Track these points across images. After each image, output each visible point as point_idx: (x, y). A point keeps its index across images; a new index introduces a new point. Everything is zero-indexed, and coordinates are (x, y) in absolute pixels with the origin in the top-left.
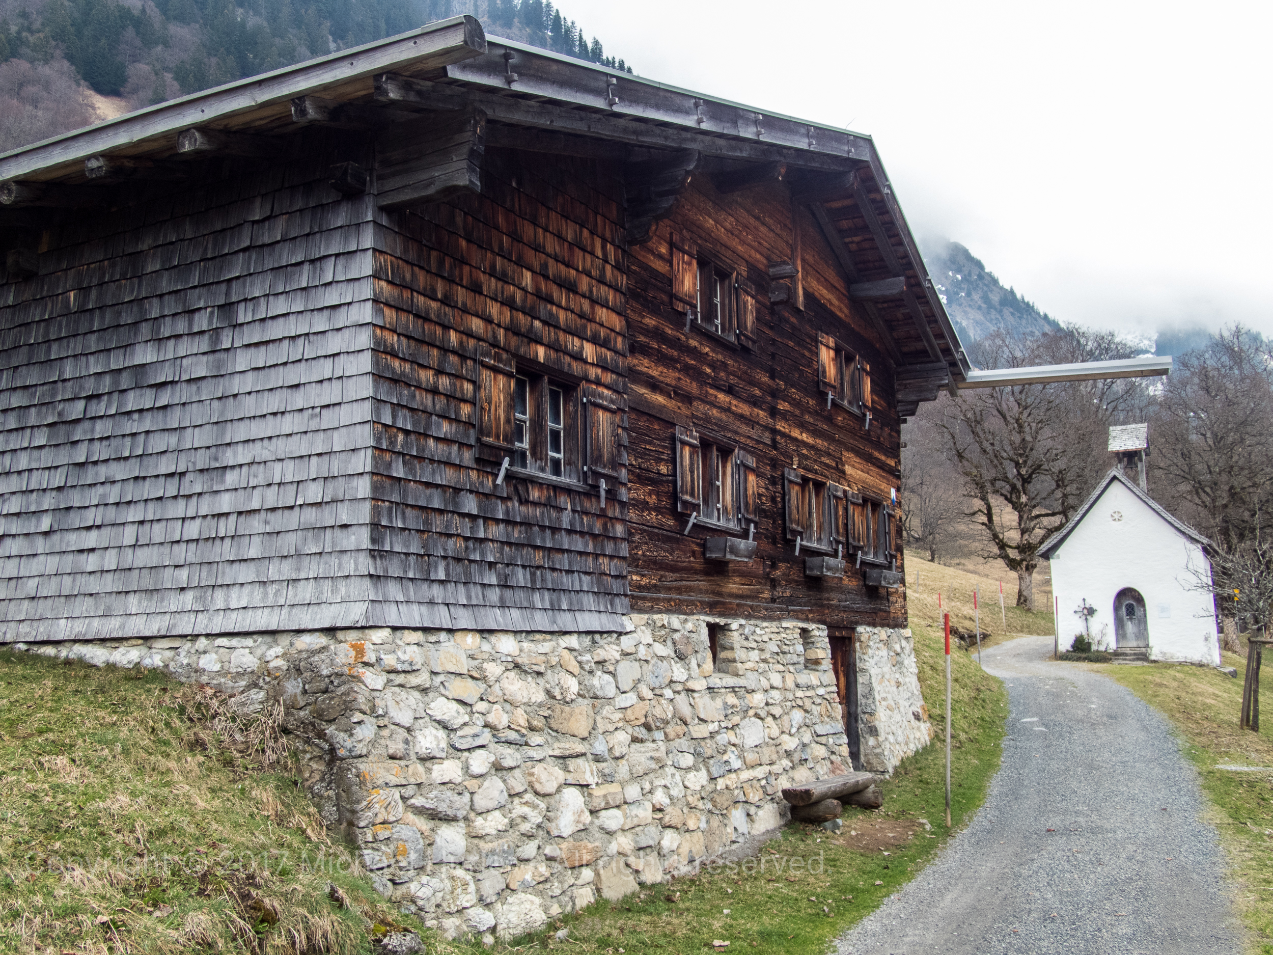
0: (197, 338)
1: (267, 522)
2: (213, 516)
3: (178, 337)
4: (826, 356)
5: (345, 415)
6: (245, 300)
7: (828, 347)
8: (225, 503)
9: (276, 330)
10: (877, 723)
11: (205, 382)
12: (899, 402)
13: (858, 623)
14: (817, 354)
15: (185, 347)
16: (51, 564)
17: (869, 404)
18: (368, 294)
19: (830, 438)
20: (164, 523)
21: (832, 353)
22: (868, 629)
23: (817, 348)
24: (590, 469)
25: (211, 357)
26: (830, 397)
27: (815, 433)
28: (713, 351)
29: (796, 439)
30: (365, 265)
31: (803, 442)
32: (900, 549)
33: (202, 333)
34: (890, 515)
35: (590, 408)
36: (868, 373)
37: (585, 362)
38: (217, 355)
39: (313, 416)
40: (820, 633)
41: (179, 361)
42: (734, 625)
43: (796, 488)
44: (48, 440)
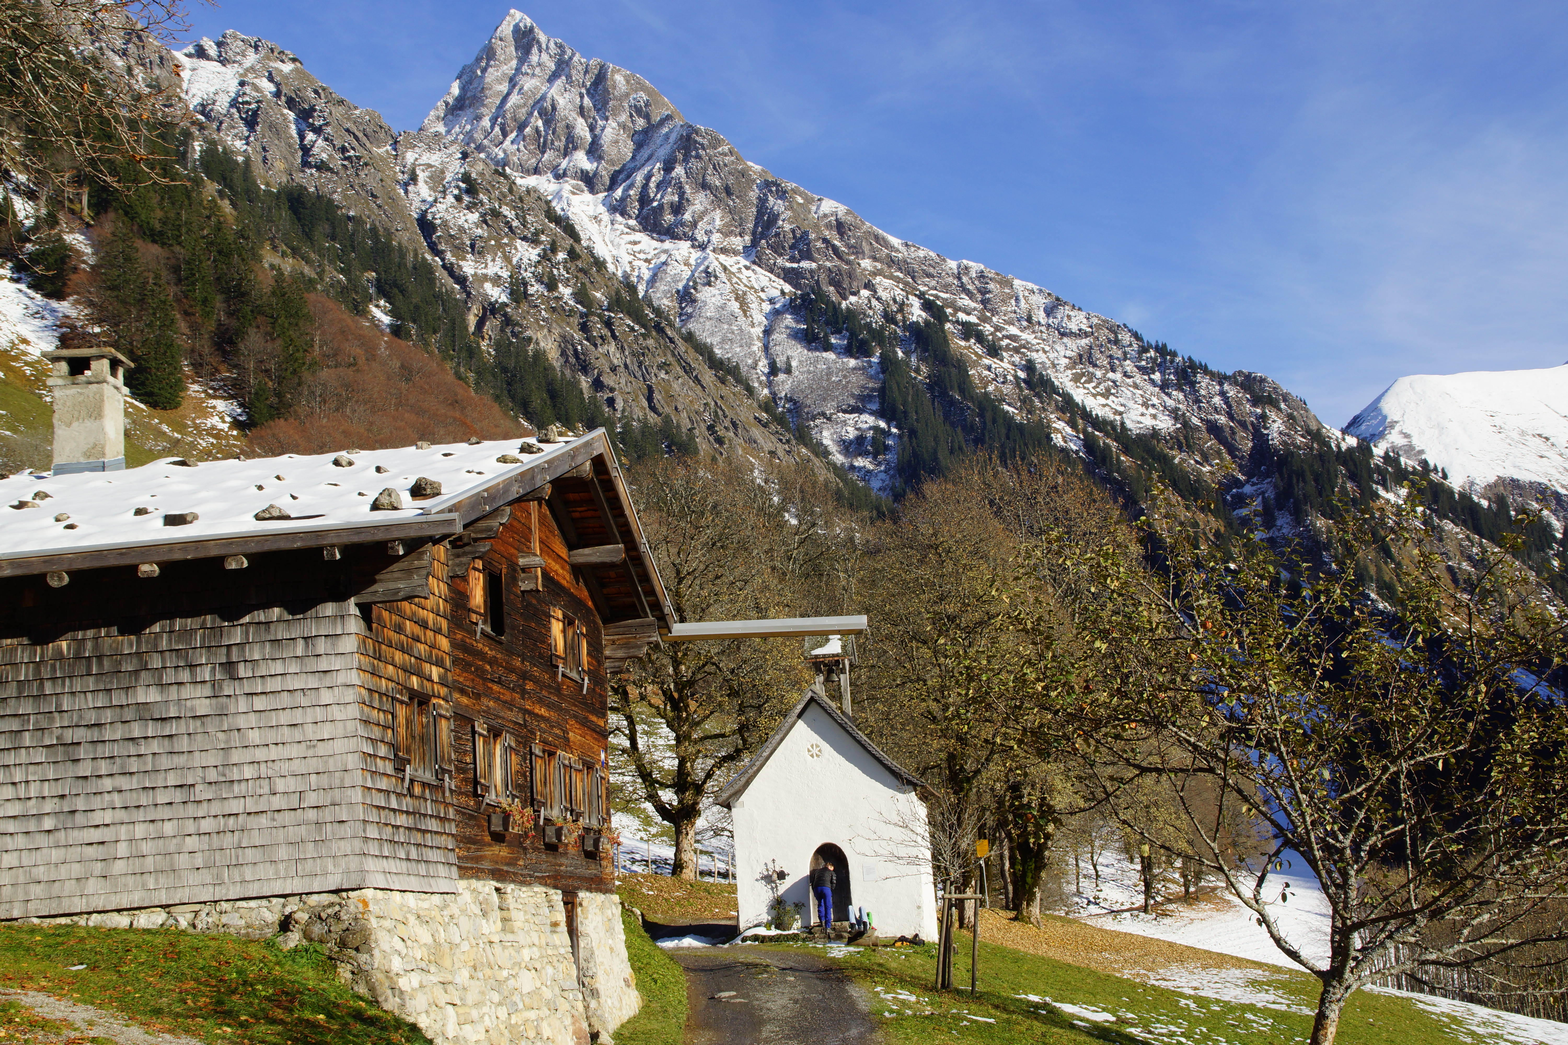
0: (199, 686)
1: (274, 820)
2: (224, 816)
3: (180, 684)
4: (556, 628)
5: (339, 746)
6: (246, 661)
7: (558, 619)
8: (235, 806)
9: (273, 685)
10: (597, 985)
11: (209, 718)
12: (607, 658)
13: (578, 888)
14: (549, 630)
15: (187, 692)
16: (56, 855)
17: (586, 668)
18: (356, 664)
19: (559, 709)
20: (175, 822)
21: (561, 624)
22: (588, 894)
23: (549, 622)
24: (440, 767)
25: (214, 701)
26: (561, 669)
27: (550, 706)
28: (491, 649)
29: (537, 715)
30: (349, 644)
31: (542, 717)
32: (609, 814)
33: (204, 682)
34: (602, 778)
35: (438, 719)
36: (585, 636)
37: (432, 681)
38: (220, 699)
39: (308, 747)
40: (557, 896)
41: (183, 702)
42: (509, 890)
43: (539, 761)
44: (46, 758)
